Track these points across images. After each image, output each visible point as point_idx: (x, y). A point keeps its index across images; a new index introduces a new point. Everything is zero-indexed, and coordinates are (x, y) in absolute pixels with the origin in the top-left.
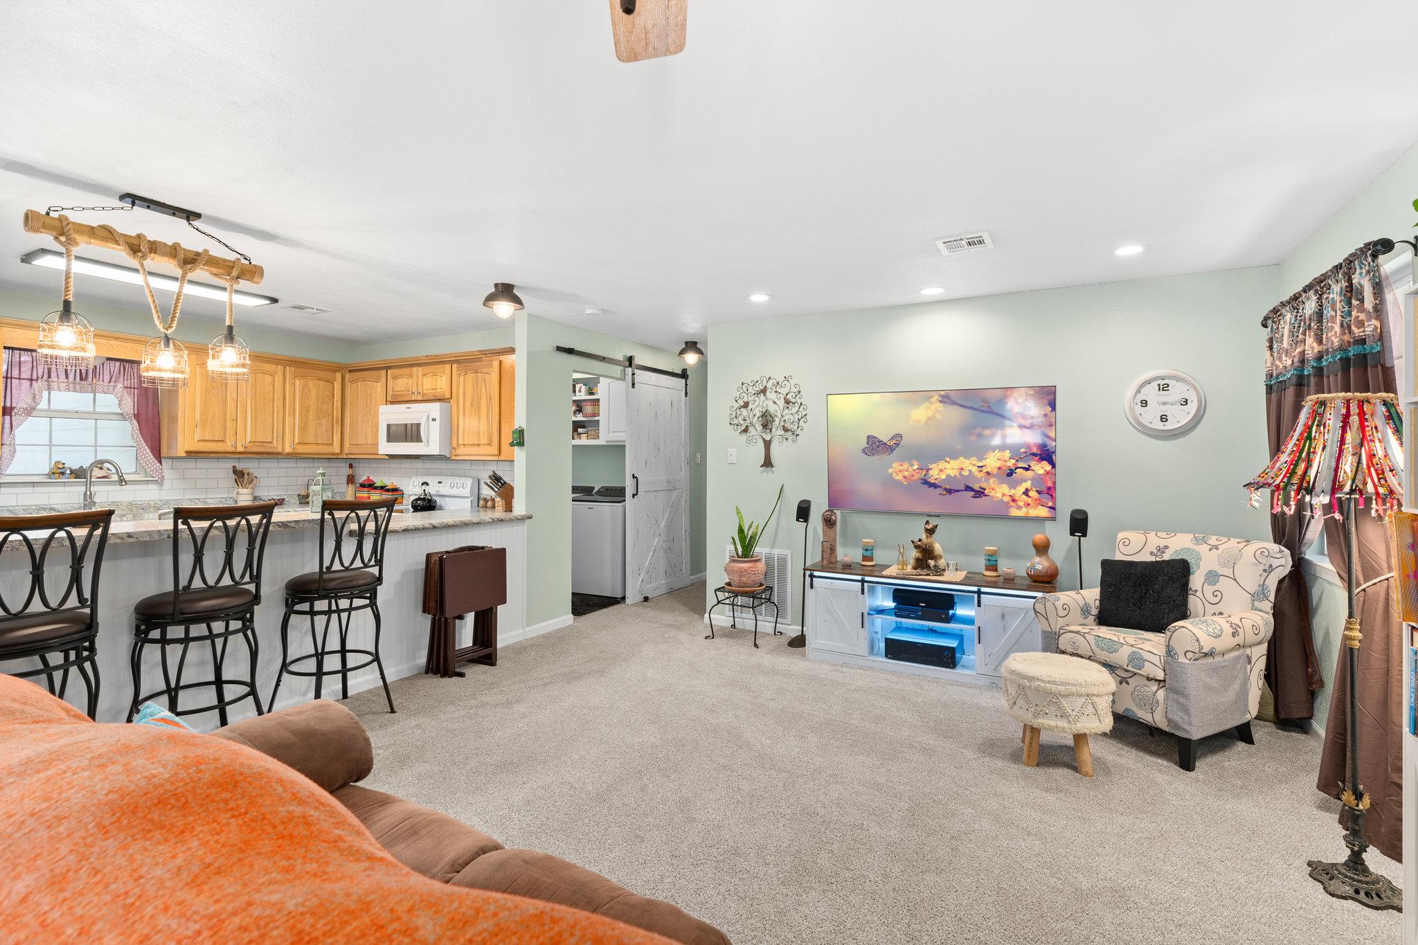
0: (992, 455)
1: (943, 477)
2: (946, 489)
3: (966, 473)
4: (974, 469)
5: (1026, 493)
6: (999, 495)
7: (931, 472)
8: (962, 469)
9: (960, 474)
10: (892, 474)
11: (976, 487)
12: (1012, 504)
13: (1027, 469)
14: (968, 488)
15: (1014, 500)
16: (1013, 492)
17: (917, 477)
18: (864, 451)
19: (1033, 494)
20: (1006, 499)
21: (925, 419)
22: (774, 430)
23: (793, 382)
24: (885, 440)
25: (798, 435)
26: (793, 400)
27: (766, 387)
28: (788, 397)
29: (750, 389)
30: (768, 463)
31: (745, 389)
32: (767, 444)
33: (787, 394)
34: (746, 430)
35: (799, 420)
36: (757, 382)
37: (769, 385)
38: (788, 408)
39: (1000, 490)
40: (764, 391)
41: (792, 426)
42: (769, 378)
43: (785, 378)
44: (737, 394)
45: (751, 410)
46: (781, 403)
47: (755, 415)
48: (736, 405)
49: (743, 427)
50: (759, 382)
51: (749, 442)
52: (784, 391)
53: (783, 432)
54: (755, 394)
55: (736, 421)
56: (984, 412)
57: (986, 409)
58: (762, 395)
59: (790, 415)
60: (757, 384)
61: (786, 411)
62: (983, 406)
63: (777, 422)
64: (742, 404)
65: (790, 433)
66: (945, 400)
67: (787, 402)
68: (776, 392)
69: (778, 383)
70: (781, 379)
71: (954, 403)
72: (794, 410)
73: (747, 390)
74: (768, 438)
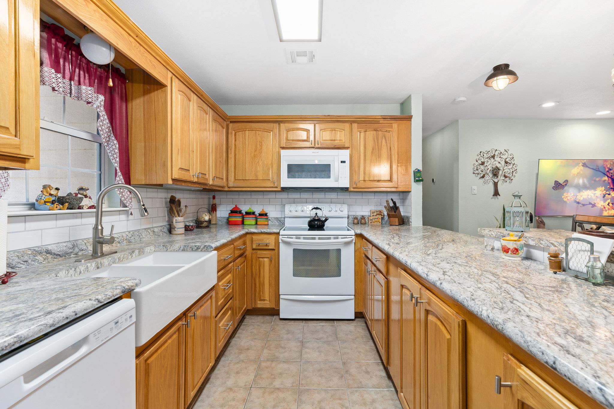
0: (599, 189)
1: (582, 199)
2: (582, 204)
3: (589, 197)
4: (592, 195)
5: (608, 204)
6: (600, 206)
7: (578, 197)
8: (588, 195)
9: (588, 197)
10: (563, 198)
11: (593, 203)
12: (604, 209)
13: (609, 194)
14: (590, 204)
15: (605, 208)
16: (604, 204)
17: (573, 199)
18: (553, 188)
19: (610, 205)
20: (602, 207)
21: (577, 173)
22: (499, 177)
23: (509, 153)
24: (561, 183)
25: (512, 179)
26: (510, 162)
27: (494, 154)
28: (507, 160)
29: (485, 155)
30: (496, 193)
31: (482, 155)
32: (496, 184)
33: (506, 159)
34: (483, 177)
35: (513, 172)
36: (489, 151)
37: (496, 153)
38: (506, 166)
39: (600, 204)
40: (493, 157)
41: (509, 175)
42: (496, 150)
43: (505, 150)
44: (478, 158)
45: (486, 166)
46: (503, 163)
47: (488, 169)
48: (477, 164)
49: (482, 175)
50: (490, 152)
51: (485, 183)
52: (504, 157)
53: (504, 178)
54: (488, 158)
55: (477, 172)
56: (597, 170)
57: (597, 169)
58: (492, 159)
59: (507, 170)
60: (489, 153)
61: (506, 167)
62: (596, 168)
63: (500, 172)
64: (481, 163)
65: (507, 179)
66: (584, 165)
67: (506, 162)
68: (500, 157)
69: (501, 153)
70: (503, 151)
71: (587, 167)
72: (510, 167)
73: (483, 156)
74: (496, 181)
